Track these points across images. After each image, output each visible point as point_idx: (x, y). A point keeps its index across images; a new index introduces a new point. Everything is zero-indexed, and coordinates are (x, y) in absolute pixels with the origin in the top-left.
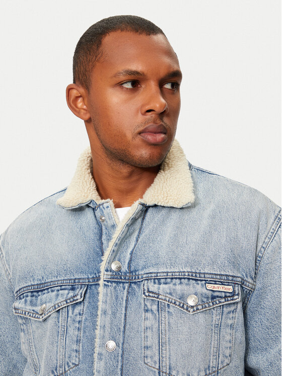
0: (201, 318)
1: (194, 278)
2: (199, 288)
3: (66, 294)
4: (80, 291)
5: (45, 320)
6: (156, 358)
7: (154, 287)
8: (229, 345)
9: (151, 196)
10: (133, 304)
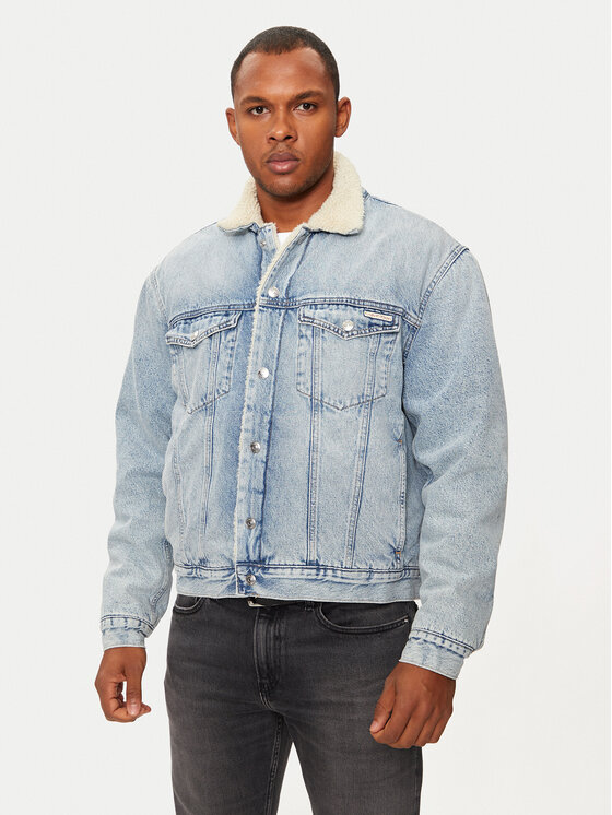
0: (356, 344)
1: (353, 304)
2: (357, 314)
3: (220, 319)
4: (234, 317)
5: (196, 347)
6: (309, 385)
7: (309, 312)
8: (384, 376)
9: (316, 221)
10: (288, 330)
